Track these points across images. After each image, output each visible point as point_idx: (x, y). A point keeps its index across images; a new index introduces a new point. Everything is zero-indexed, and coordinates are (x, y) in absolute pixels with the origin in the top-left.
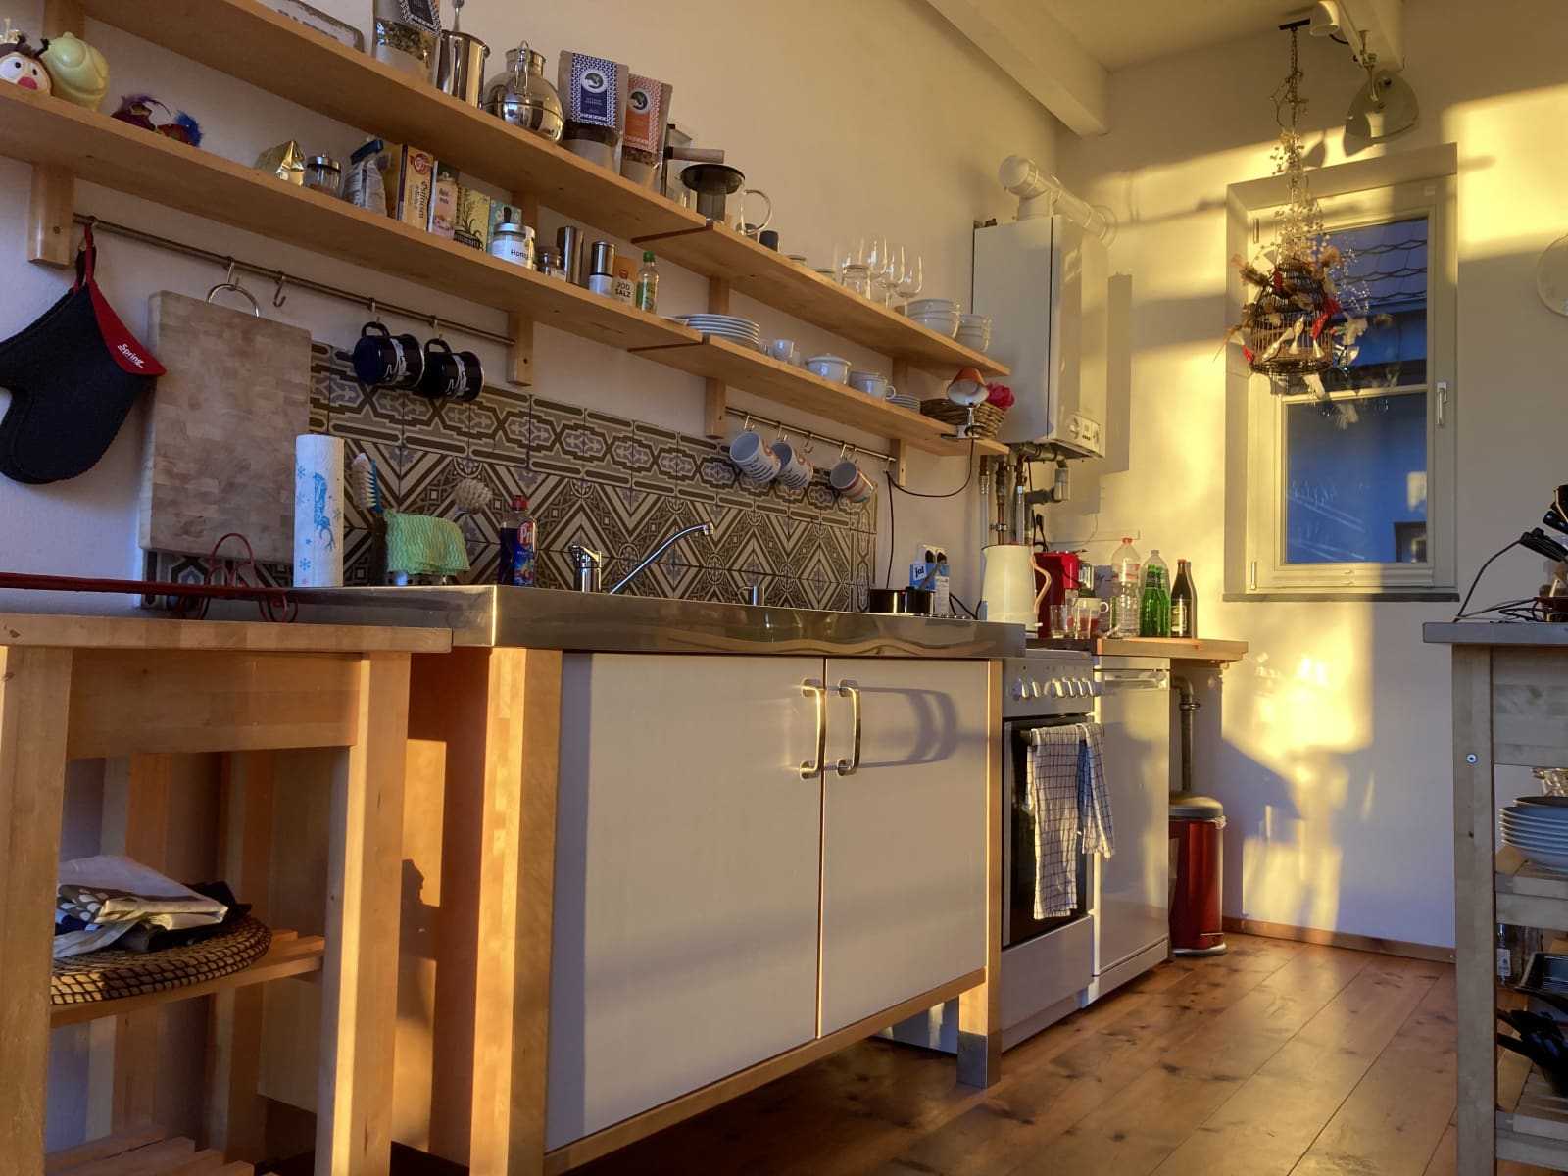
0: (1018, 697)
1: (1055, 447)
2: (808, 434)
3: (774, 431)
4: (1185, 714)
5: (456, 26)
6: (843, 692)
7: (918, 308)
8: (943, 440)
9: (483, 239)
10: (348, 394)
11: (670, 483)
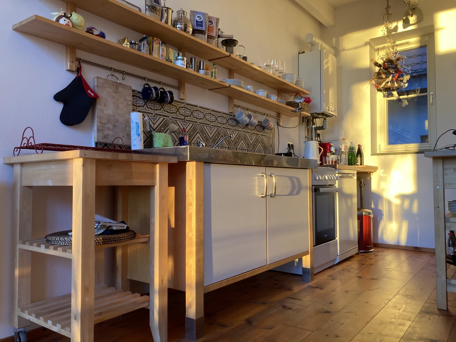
0: (316, 179)
1: (323, 114)
2: (256, 112)
3: (247, 111)
4: (361, 187)
5: (164, 5)
6: (271, 176)
7: (284, 76)
8: (292, 112)
9: (173, 61)
10: (141, 102)
11: (220, 125)
